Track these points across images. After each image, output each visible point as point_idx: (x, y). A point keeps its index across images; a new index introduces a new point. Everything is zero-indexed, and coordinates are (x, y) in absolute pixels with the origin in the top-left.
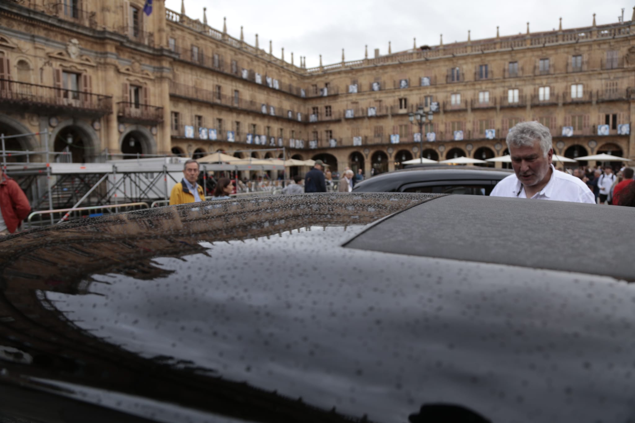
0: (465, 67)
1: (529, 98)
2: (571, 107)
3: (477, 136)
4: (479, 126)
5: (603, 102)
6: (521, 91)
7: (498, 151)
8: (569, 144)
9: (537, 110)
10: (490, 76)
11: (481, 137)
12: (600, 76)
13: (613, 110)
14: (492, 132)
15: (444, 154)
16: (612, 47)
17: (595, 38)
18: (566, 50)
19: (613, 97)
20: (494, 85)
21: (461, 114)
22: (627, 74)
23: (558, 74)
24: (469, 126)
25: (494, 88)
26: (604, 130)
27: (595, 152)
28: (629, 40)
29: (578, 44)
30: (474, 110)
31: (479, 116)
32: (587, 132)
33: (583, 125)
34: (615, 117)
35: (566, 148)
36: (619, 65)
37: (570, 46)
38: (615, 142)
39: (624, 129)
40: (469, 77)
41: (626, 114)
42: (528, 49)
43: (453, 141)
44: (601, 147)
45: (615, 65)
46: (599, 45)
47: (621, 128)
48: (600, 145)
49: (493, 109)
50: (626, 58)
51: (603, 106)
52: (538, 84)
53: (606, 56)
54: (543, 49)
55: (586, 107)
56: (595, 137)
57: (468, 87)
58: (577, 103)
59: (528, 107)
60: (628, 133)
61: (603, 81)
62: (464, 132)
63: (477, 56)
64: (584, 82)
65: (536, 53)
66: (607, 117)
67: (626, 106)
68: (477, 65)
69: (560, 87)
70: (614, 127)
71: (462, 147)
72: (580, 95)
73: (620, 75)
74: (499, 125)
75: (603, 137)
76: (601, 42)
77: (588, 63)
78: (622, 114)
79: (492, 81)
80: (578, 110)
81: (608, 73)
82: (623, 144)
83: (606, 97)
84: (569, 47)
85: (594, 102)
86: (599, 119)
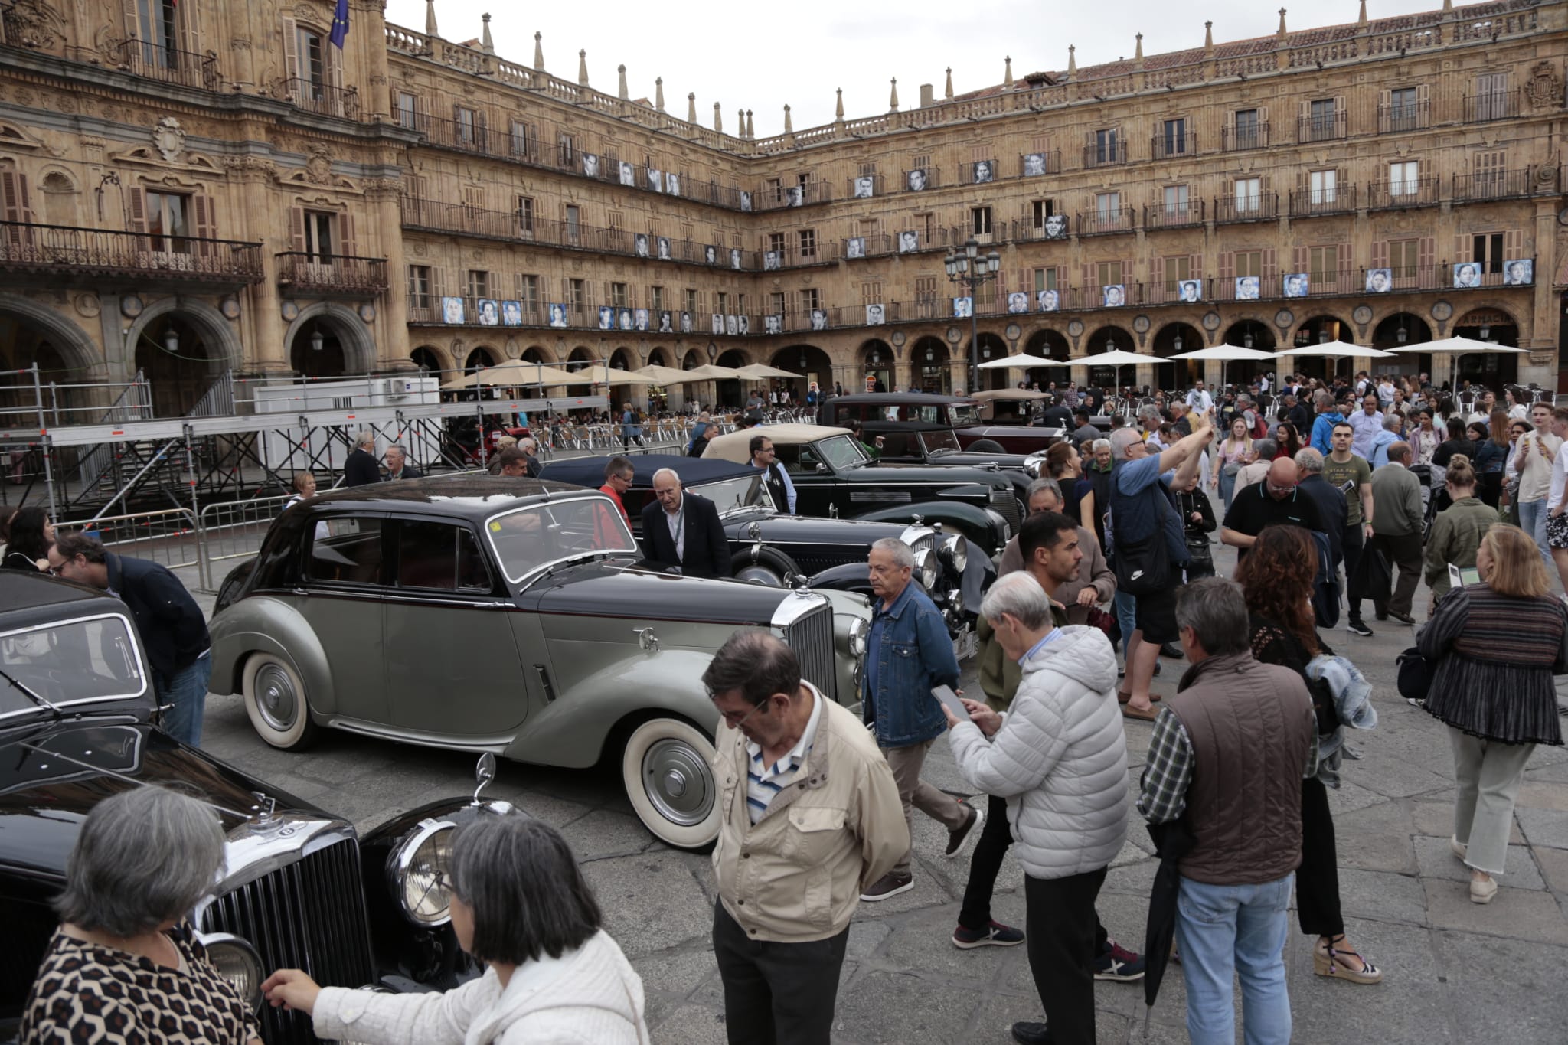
0: (1128, 125)
1: (1284, 198)
2: (1387, 219)
3: (1157, 295)
4: (1163, 272)
5: (1468, 204)
6: (1265, 183)
7: (1211, 333)
8: (1384, 312)
9: (1305, 228)
10: (1189, 147)
11: (1171, 297)
12: (1461, 141)
13: (1493, 224)
14: (1195, 286)
15: (1083, 342)
16: (1491, 66)
17: (1447, 43)
18: (1377, 76)
19: (1495, 192)
20: (1199, 170)
21: (1121, 244)
22: (1528, 132)
23: (1355, 137)
24: (1141, 273)
25: (1201, 176)
26: (1469, 276)
27: (1448, 331)
28: (1535, 45)
29: (1406, 61)
30: (1151, 232)
31: (1164, 246)
32: (1427, 280)
33: (1419, 263)
34: (1497, 240)
35: (1376, 321)
36: (1507, 110)
37: (1386, 64)
38: (1498, 305)
39: (1520, 273)
40: (1139, 150)
41: (1525, 233)
42: (1282, 76)
43: (1102, 310)
44: (1465, 317)
45: (1499, 110)
46: (1459, 60)
47: (1510, 269)
48: (1460, 312)
49: (1198, 227)
50: (1526, 90)
51: (1468, 214)
52: (1307, 164)
53: (1476, 87)
54: (1318, 75)
55: (1426, 220)
56: (1448, 294)
57: (1136, 176)
58: (1403, 209)
59: (1284, 222)
60: (1528, 281)
61: (1469, 151)
62: (1128, 286)
63: (1157, 97)
64: (1422, 156)
65: (1300, 87)
66: (1479, 241)
67: (1525, 214)
68: (1159, 120)
69: (1361, 170)
70: (1497, 267)
71: (1125, 324)
72: (1412, 188)
73: (1510, 134)
74: (1212, 270)
75: (1467, 292)
76: (1463, 53)
77: (1429, 106)
78: (1515, 232)
79: (1195, 159)
80: (1406, 227)
81: (1480, 130)
82: (1518, 310)
83: (1476, 192)
84: (1383, 69)
85: (1446, 207)
86: (1459, 248)
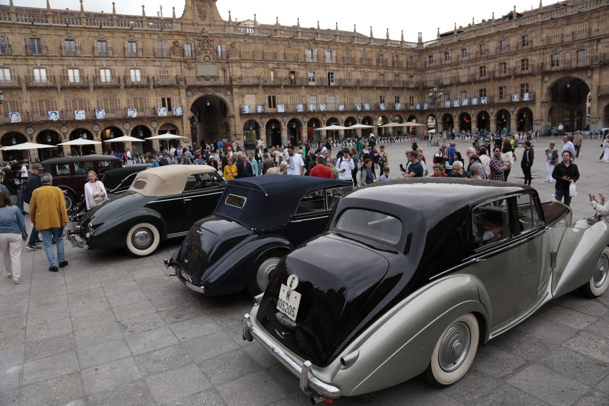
0: (10, 37)
1: (90, 78)
2: (132, 90)
3: (37, 117)
4: (38, 107)
5: (159, 87)
6: (81, 71)
7: (65, 134)
8: (134, 125)
9: (101, 91)
10: (44, 52)
11: (43, 118)
12: (154, 64)
13: (168, 94)
14: (56, 114)
16: (161, 39)
17: (146, 28)
18: (122, 35)
19: (167, 83)
20: (50, 63)
21: (14, 93)
22: (174, 64)
23: (117, 57)
24: (26, 107)
25: (52, 66)
26: (163, 112)
27: (157, 132)
28: (173, 35)
29: (132, 31)
30: (30, 88)
31: (37, 95)
32: (148, 113)
33: (144, 107)
34: (169, 100)
35: (132, 128)
36: (168, 55)
37: (125, 31)
38: (172, 122)
39: (178, 112)
40: (19, 49)
41: (178, 98)
42: (84, 28)
44: (161, 127)
45: (165, 55)
46: (150, 34)
47: (175, 110)
48: (160, 125)
49: (53, 88)
50: (172, 49)
51: (159, 90)
52: (99, 66)
53: (157, 45)
54: (99, 30)
55: (145, 91)
56: (155, 118)
57: (18, 62)
58: (137, 87)
59: (91, 89)
60: (181, 114)
61: (157, 68)
62: (22, 113)
63: (25, 26)
64: (141, 67)
65: (92, 34)
66: (163, 100)
67: (176, 92)
68: (27, 37)
69: (120, 70)
70: (170, 109)
73: (169, 64)
74: (62, 107)
75: (162, 118)
76: (151, 32)
77: (142, 49)
78: (174, 97)
79: (47, 57)
80: (139, 93)
81: (160, 61)
82: (178, 124)
83: (160, 83)
84: (124, 33)
85: (151, 87)
86: (157, 102)
